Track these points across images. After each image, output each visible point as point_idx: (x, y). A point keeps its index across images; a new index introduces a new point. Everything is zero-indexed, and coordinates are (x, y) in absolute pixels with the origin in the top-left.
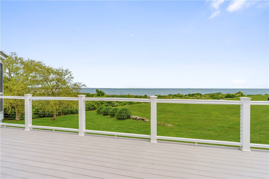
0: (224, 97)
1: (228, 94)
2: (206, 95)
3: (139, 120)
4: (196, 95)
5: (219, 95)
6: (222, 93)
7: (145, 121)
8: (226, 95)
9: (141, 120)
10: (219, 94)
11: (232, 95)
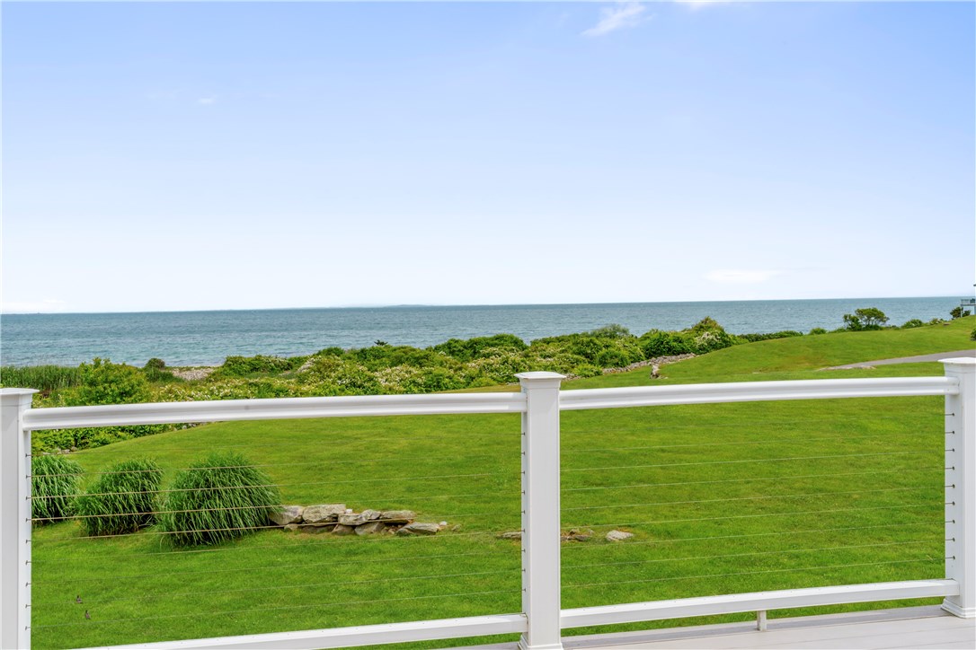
0: (639, 351)
1: (656, 336)
2: (547, 342)
3: (361, 532)
4: (492, 346)
5: (617, 343)
6: (624, 331)
7: (413, 530)
8: (648, 341)
9: (374, 527)
10: (612, 336)
11: (678, 340)
